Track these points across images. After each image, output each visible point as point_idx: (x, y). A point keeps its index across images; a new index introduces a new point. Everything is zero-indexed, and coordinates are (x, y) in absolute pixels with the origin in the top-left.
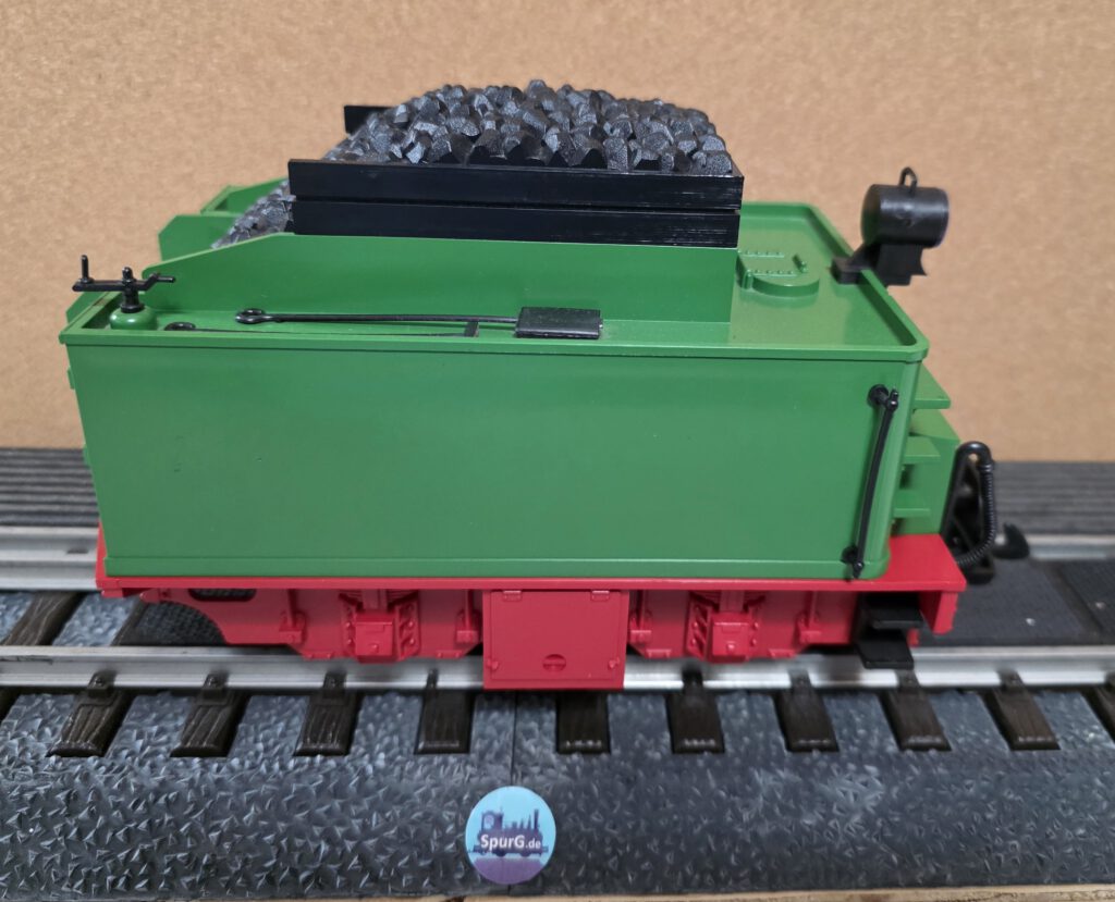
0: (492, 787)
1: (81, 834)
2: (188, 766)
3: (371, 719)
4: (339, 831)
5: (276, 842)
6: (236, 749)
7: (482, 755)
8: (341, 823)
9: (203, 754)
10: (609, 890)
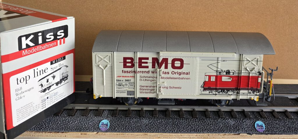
0: (103, 119)
1: (57, 124)
2: (70, 117)
3: (91, 113)
4: (86, 124)
5: (79, 125)
6: (75, 115)
7: (103, 116)
8: (86, 123)
9: (72, 116)
10: (115, 132)
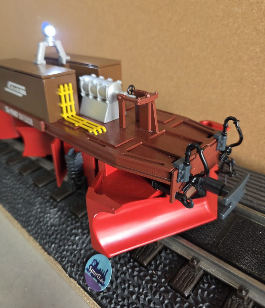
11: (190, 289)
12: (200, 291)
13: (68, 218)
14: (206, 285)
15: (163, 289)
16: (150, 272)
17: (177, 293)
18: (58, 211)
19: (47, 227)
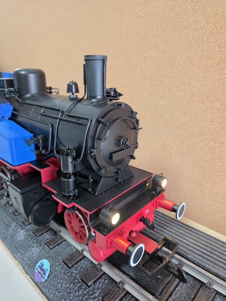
11: (92, 282)
12: (98, 283)
13: (30, 236)
14: (103, 280)
15: (76, 281)
16: (72, 271)
17: (84, 284)
18: (25, 232)
19: (17, 242)
